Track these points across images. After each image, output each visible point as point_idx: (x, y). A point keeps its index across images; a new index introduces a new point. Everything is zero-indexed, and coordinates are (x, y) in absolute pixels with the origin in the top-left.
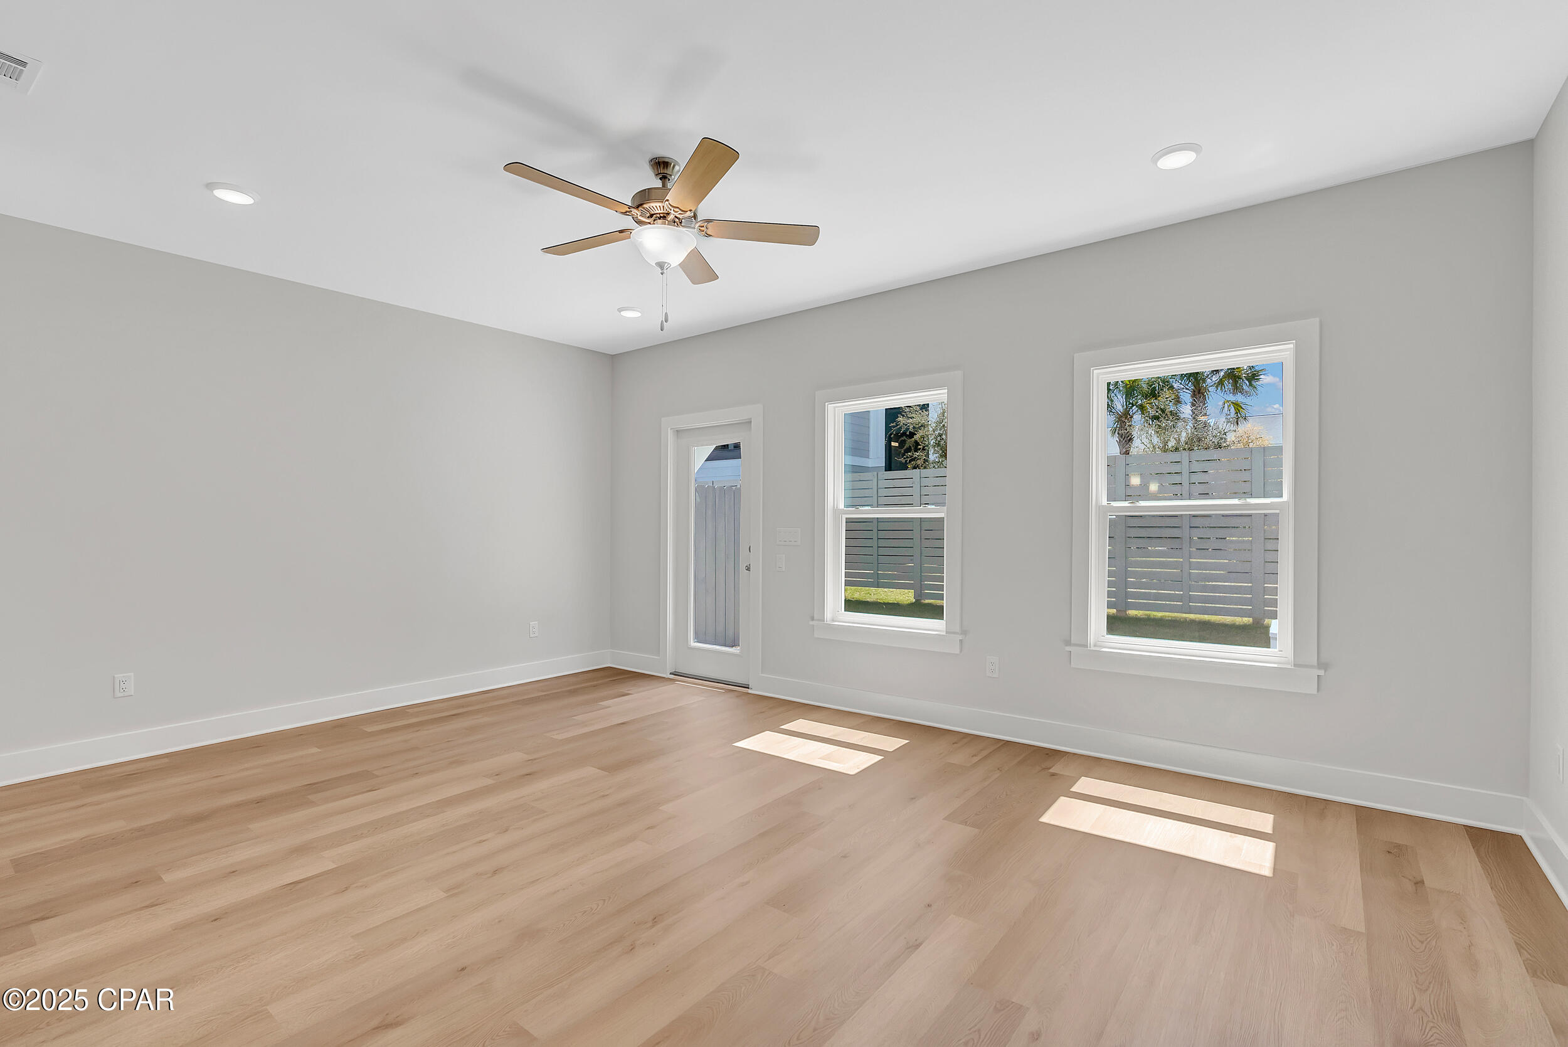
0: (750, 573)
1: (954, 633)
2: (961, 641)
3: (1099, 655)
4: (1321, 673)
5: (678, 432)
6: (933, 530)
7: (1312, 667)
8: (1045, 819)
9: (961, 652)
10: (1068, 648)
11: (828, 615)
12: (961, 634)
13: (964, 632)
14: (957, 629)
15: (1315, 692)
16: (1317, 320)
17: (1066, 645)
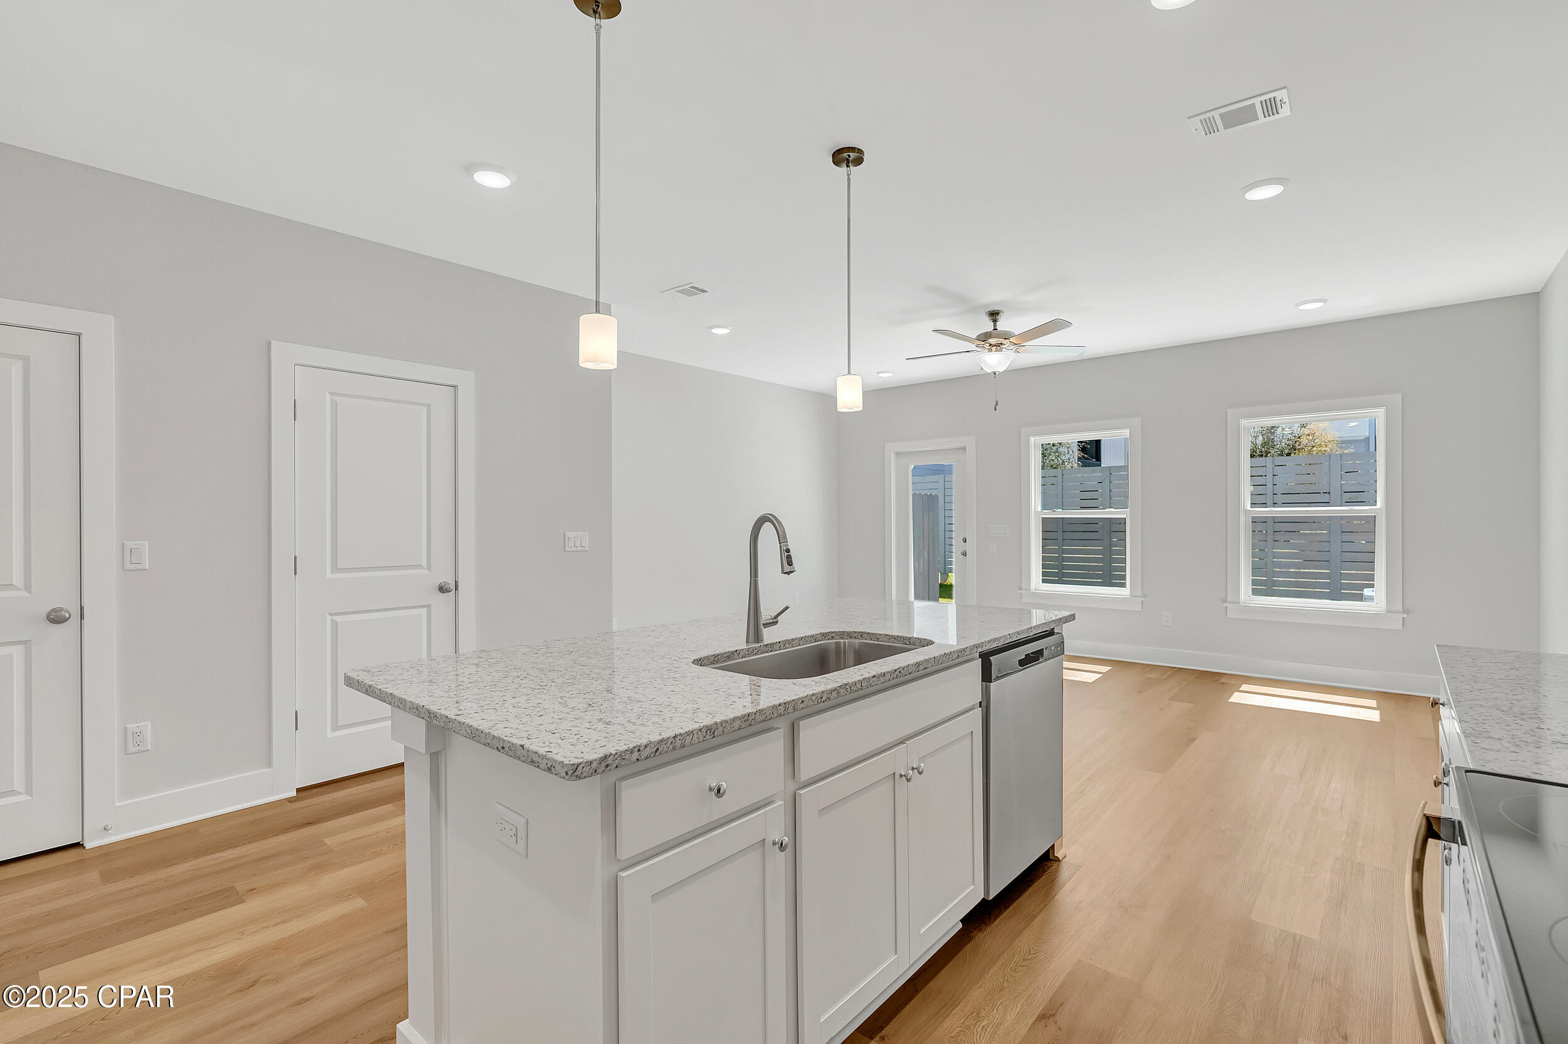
0: (966, 559)
1: (1138, 597)
2: (1142, 602)
3: (1248, 609)
4: (1405, 616)
5: (897, 454)
6: (1116, 528)
7: (1399, 612)
8: (1232, 700)
9: (1142, 608)
10: (1225, 605)
11: (1033, 586)
12: (1142, 597)
13: (1144, 596)
14: (1139, 593)
15: (1401, 628)
16: (1401, 394)
17: (1224, 603)
